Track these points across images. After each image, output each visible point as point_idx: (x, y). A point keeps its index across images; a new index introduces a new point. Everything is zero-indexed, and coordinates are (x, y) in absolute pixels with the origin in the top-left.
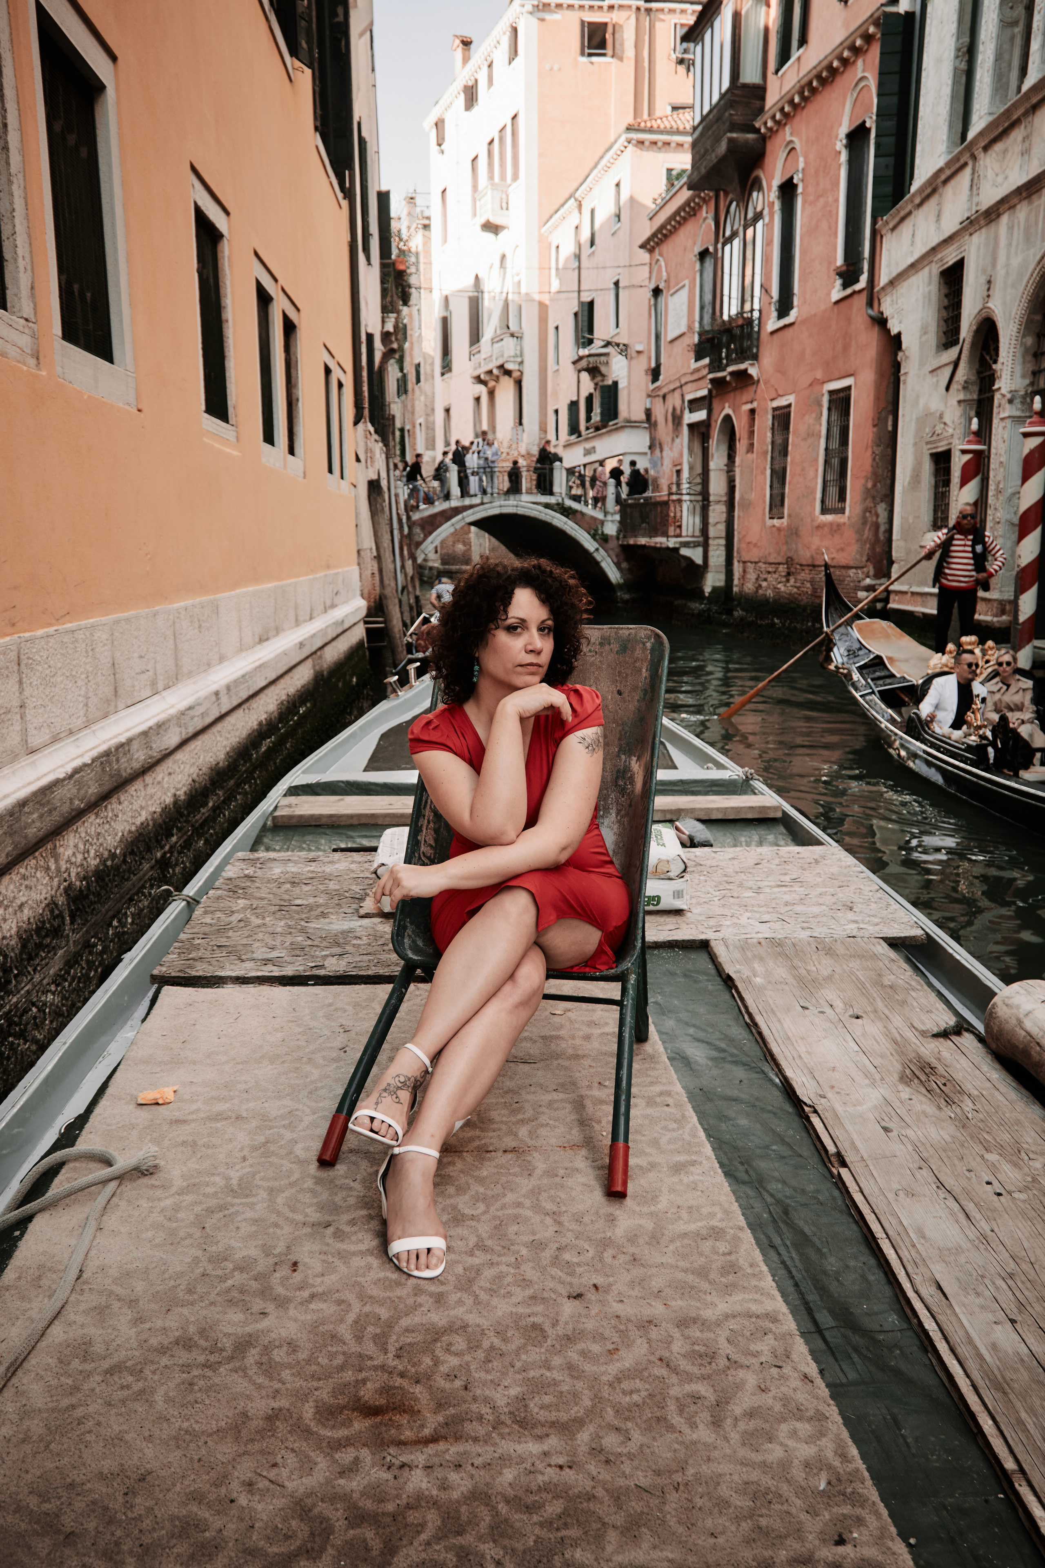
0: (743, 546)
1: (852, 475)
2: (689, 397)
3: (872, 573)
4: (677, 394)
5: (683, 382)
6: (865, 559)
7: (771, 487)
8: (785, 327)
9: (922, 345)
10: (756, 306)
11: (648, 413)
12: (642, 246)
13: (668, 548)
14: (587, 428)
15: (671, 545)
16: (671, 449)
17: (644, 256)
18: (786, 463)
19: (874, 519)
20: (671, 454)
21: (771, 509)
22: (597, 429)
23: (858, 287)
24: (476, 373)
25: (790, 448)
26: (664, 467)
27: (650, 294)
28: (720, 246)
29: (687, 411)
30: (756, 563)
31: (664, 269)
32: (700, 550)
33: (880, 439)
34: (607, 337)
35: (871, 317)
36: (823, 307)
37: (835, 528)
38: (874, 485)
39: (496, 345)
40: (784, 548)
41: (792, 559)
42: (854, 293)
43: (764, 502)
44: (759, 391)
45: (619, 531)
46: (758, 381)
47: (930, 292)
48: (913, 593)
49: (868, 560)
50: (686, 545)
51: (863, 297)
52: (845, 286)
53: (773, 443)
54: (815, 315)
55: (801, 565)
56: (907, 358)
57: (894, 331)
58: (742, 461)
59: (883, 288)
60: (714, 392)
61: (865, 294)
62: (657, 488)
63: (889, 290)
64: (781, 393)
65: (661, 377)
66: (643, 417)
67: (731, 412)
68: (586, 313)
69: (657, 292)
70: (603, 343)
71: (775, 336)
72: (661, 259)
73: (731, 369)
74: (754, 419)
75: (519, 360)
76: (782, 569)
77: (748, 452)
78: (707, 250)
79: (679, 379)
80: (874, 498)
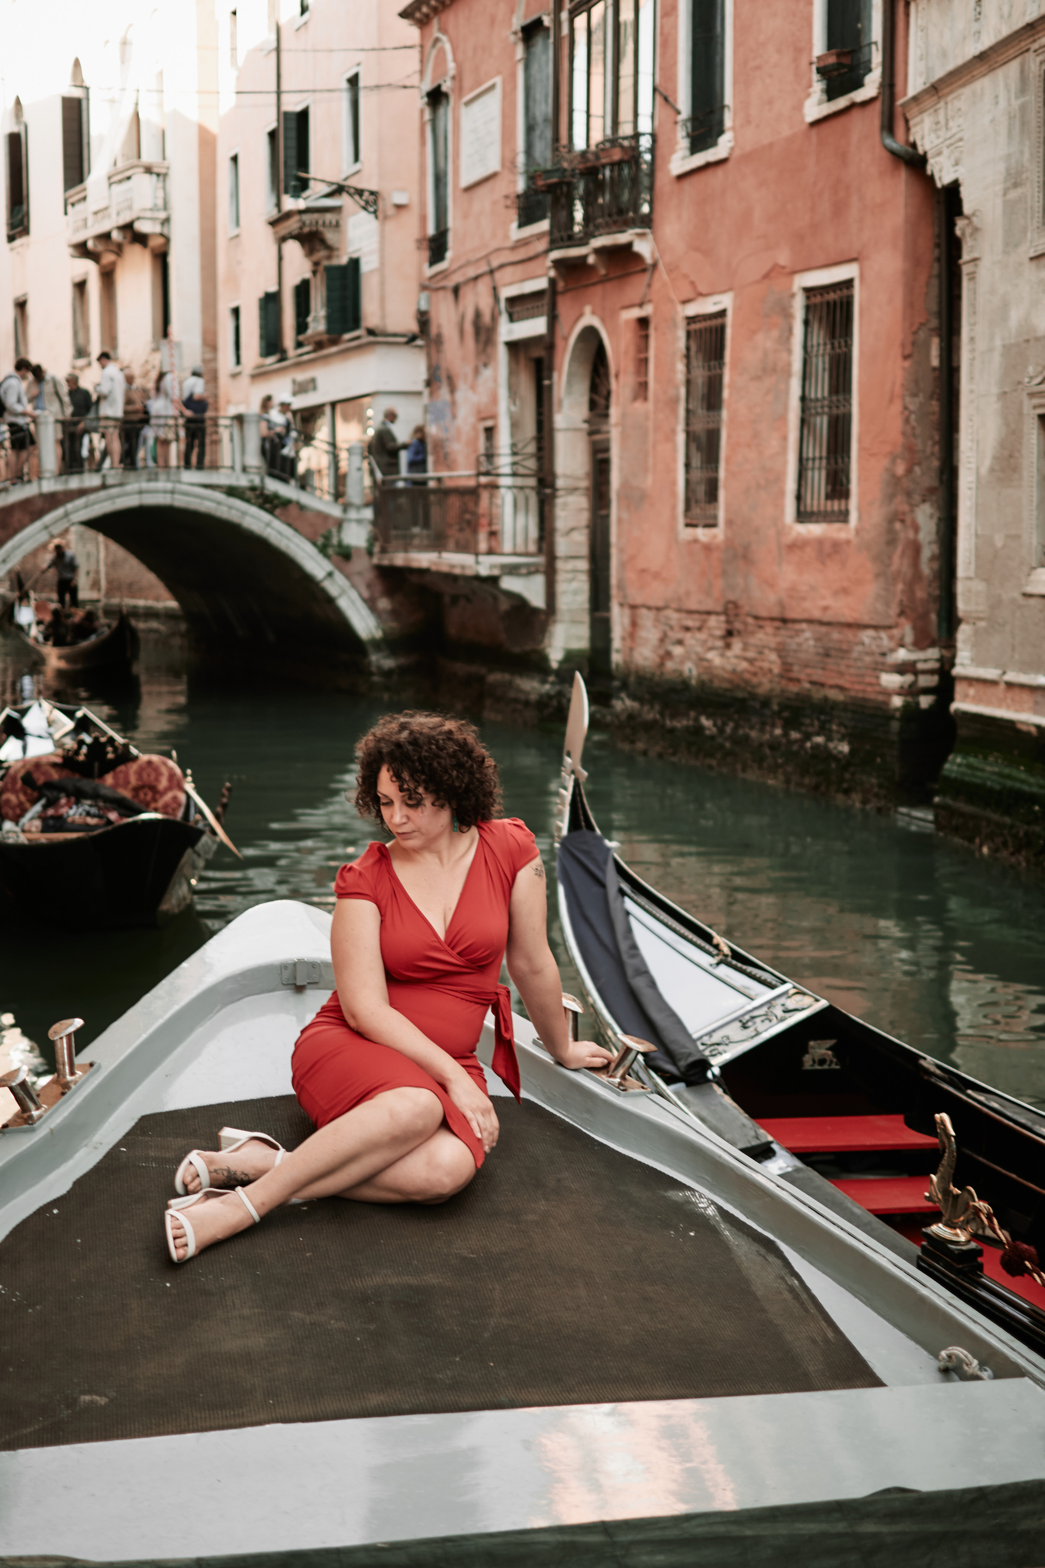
0: (631, 575)
1: (861, 449)
2: (507, 292)
3: (909, 638)
4: (483, 287)
5: (495, 263)
6: (894, 610)
7: (688, 466)
8: (708, 166)
9: (1010, 208)
10: (645, 125)
11: (424, 319)
12: (405, 14)
13: (477, 578)
14: (299, 345)
15: (484, 571)
16: (473, 387)
17: (410, 32)
18: (718, 421)
19: (911, 534)
20: (474, 398)
21: (688, 508)
22: (319, 345)
23: (859, 95)
24: (79, 238)
25: (726, 394)
26: (460, 421)
27: (419, 101)
28: (564, 15)
29: (504, 319)
30: (658, 609)
31: (450, 56)
32: (539, 581)
33: (916, 382)
34: (338, 177)
35: (893, 153)
36: (786, 131)
37: (827, 548)
38: (909, 471)
39: (115, 188)
40: (720, 584)
41: (736, 605)
42: (853, 106)
43: (674, 494)
44: (656, 285)
45: (373, 540)
46: (655, 266)
47: (1023, 108)
48: (1010, 685)
49: (902, 613)
50: (512, 570)
51: (874, 115)
52: (831, 94)
53: (688, 383)
54: (771, 146)
55: (756, 618)
56: (976, 230)
57: (943, 178)
58: (624, 415)
59: (915, 99)
60: (561, 285)
61: (877, 108)
62: (445, 460)
63: (929, 101)
64: (702, 289)
65: (449, 255)
66: (412, 326)
67: (596, 322)
68: (293, 134)
69: (436, 97)
70: (327, 189)
71: (687, 184)
72: (444, 38)
73: (599, 242)
74: (646, 337)
75: (162, 215)
76: (717, 624)
77: (635, 398)
78: (538, 23)
79: (487, 257)
80: (909, 494)
